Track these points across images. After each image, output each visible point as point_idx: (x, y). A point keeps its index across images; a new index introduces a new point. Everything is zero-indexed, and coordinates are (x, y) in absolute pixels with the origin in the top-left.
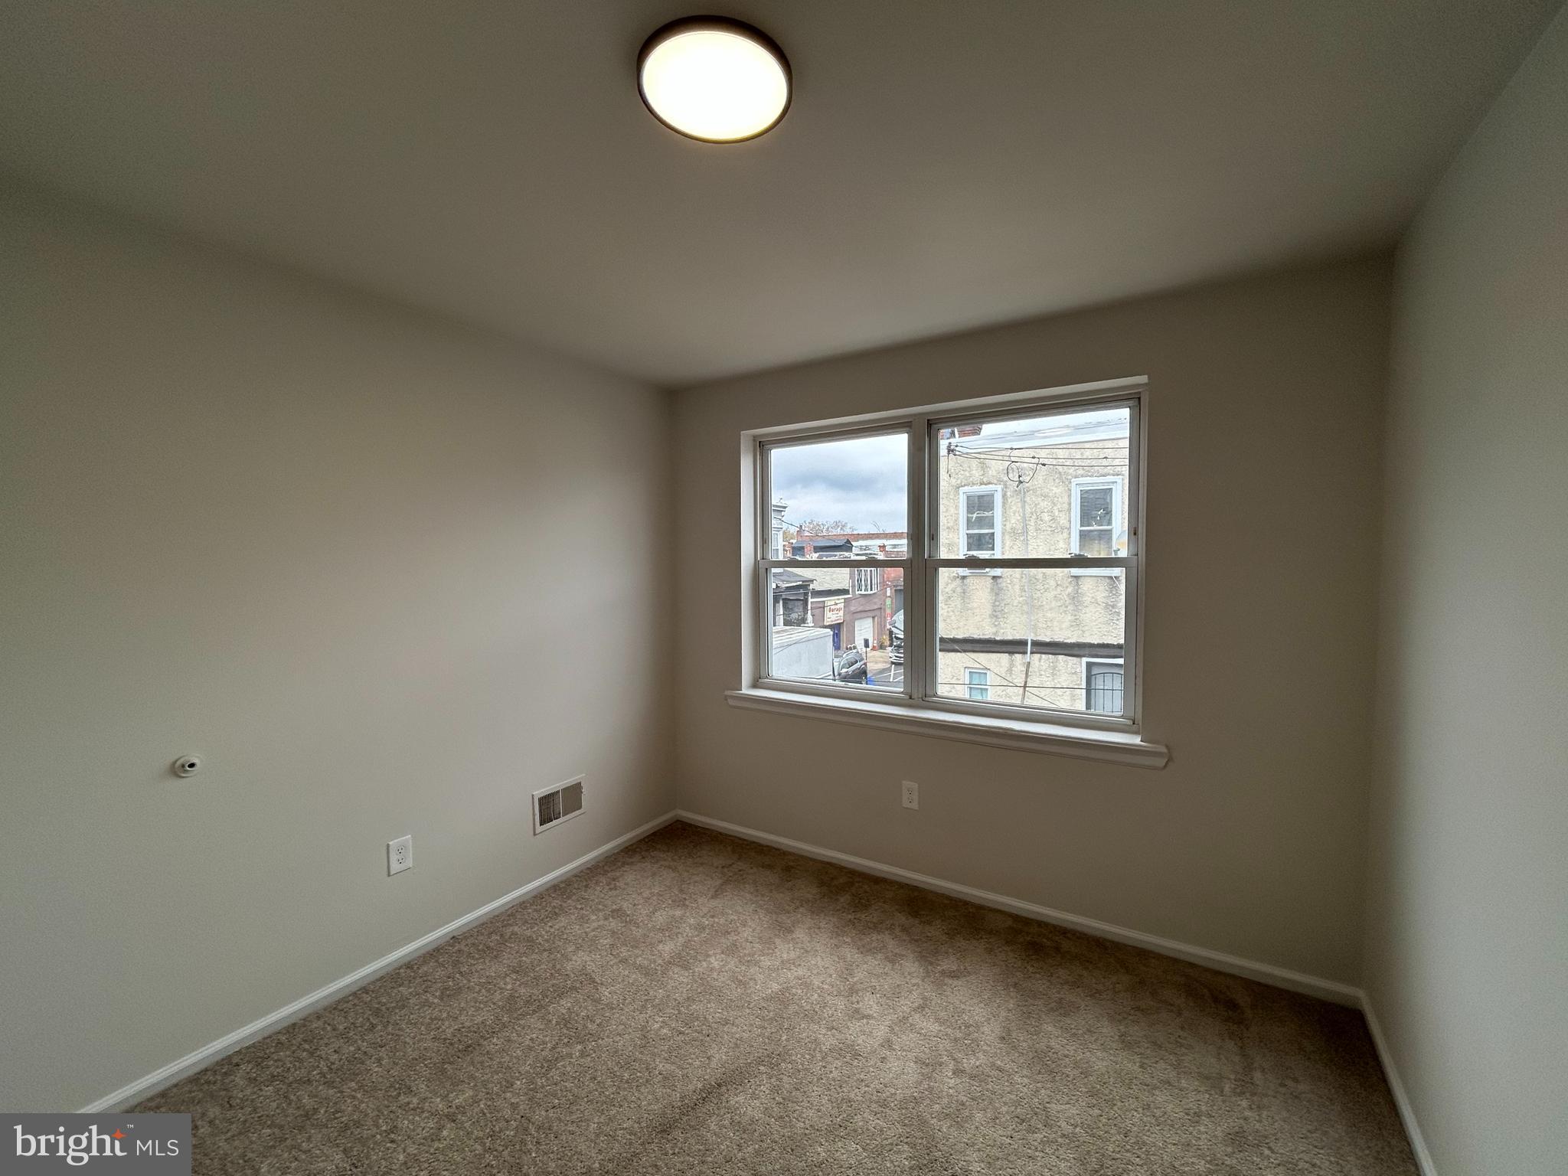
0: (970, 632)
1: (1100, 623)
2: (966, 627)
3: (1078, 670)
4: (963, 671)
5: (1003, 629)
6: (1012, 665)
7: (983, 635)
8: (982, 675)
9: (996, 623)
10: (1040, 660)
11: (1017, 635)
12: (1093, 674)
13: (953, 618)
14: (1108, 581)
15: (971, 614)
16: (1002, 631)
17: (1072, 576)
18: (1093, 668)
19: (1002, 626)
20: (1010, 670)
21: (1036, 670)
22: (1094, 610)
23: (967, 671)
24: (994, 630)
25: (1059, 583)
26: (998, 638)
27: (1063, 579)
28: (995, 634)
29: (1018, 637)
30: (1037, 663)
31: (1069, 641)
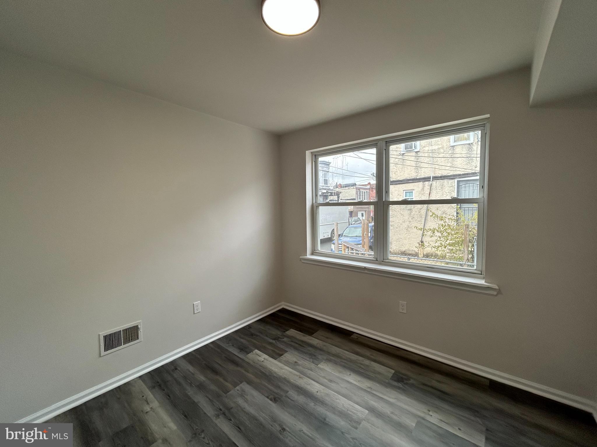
0: (406, 176)
1: (464, 165)
2: (404, 175)
3: (453, 185)
4: (402, 192)
5: (420, 173)
6: (424, 186)
7: (411, 177)
8: (411, 193)
9: (417, 171)
10: (436, 183)
11: (426, 175)
12: (460, 185)
13: (399, 172)
14: (468, 146)
15: (406, 169)
16: (420, 174)
17: (451, 146)
18: (460, 182)
19: (420, 172)
20: (423, 189)
21: (434, 187)
22: (461, 160)
23: (404, 192)
24: (416, 174)
25: (445, 150)
26: (418, 178)
27: (447, 148)
28: (417, 176)
29: (426, 176)
30: (435, 184)
31: (449, 174)
